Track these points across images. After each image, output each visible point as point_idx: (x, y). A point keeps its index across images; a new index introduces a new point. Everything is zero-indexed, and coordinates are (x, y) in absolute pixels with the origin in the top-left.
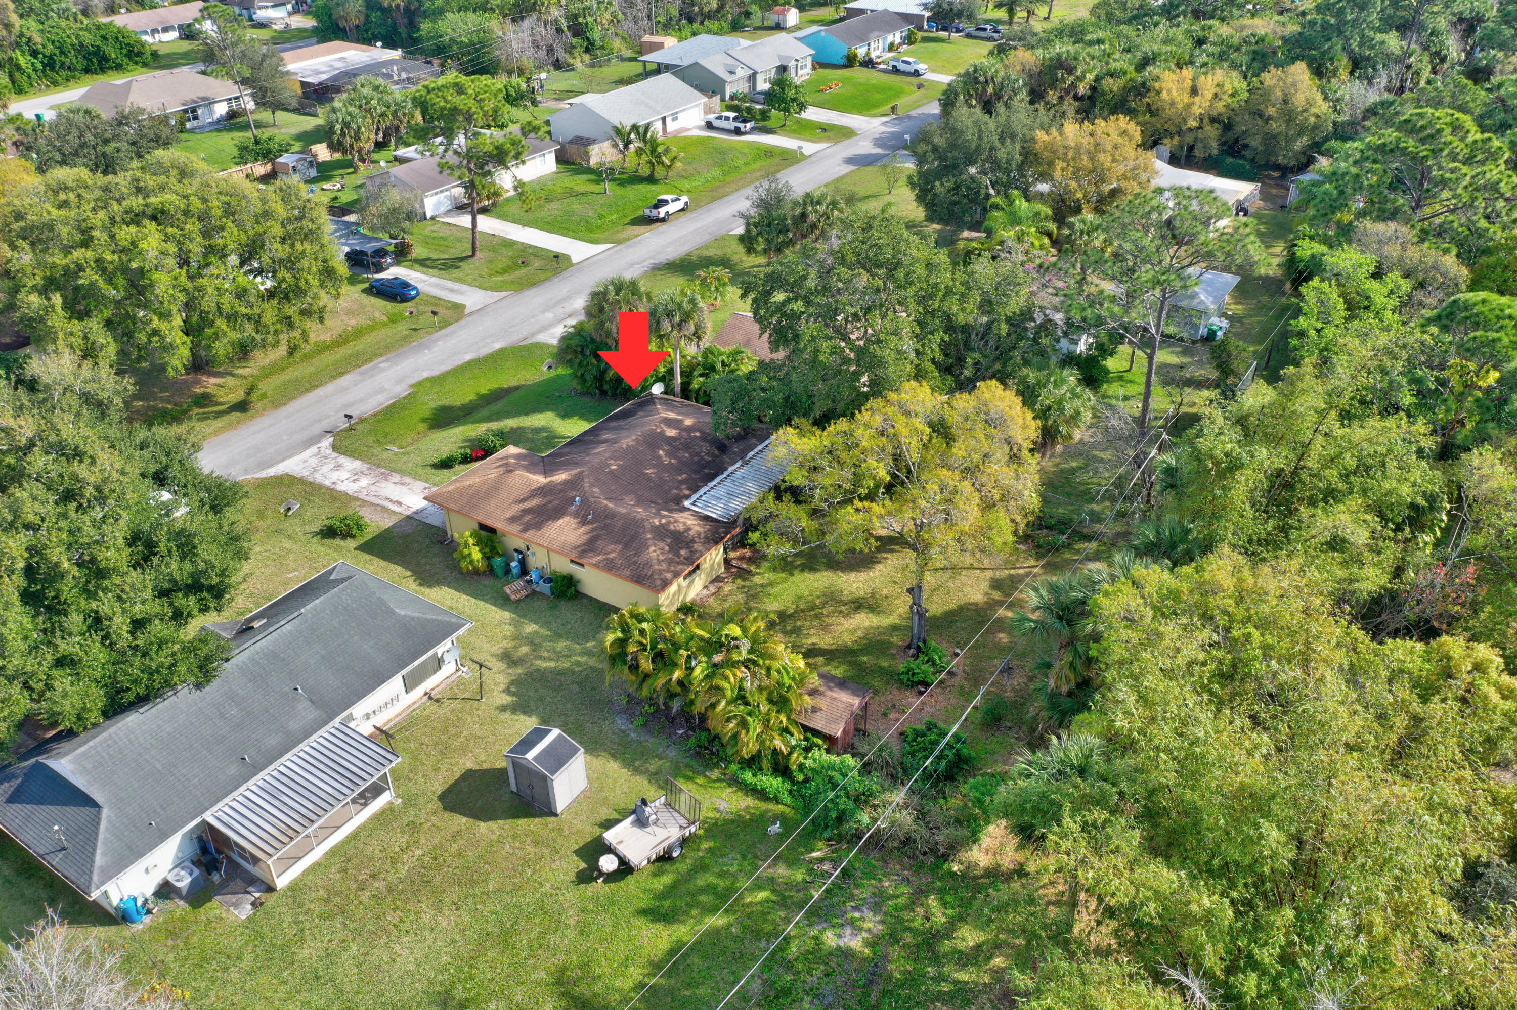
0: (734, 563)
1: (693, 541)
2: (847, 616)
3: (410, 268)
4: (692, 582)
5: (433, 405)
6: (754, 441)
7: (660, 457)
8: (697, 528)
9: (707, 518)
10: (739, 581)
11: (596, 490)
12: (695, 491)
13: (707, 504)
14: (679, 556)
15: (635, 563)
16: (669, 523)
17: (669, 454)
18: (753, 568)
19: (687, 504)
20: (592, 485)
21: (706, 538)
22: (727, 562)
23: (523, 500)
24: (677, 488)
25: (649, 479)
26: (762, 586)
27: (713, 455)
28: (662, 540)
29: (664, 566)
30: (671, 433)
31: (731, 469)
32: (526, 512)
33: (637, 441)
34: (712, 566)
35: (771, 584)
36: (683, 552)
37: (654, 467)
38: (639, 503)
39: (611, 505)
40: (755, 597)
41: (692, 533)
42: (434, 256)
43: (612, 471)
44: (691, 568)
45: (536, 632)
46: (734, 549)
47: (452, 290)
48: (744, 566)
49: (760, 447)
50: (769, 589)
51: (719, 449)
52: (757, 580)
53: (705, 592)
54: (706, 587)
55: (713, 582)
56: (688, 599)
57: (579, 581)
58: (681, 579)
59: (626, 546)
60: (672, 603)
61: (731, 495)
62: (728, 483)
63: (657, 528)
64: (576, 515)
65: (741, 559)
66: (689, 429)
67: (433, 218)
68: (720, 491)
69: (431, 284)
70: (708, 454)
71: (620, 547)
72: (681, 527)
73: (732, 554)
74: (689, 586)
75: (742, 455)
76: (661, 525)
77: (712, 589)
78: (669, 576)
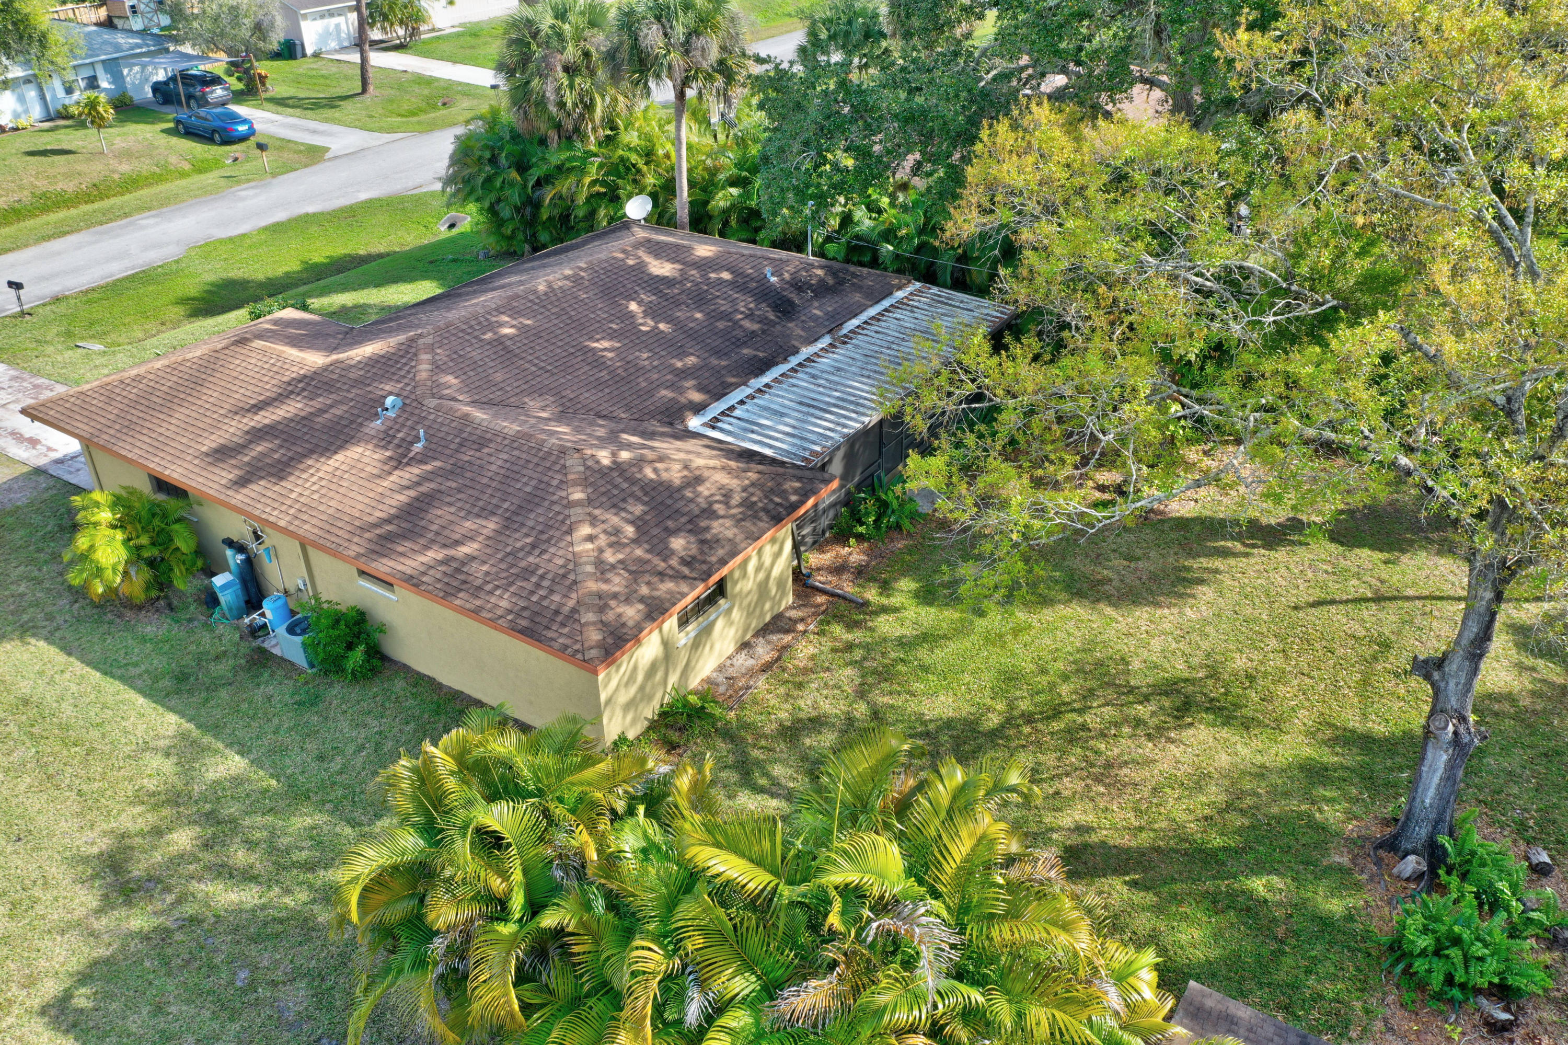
0: (819, 580)
1: (709, 513)
2: (1157, 734)
3: (259, 107)
4: (707, 630)
5: (211, 278)
6: (857, 297)
7: (632, 316)
8: (722, 478)
9: (748, 456)
10: (837, 629)
11: (450, 379)
12: (718, 397)
13: (750, 426)
14: (665, 553)
15: (529, 571)
16: (640, 462)
17: (651, 311)
18: (872, 595)
19: (694, 423)
20: (437, 368)
21: (747, 504)
22: (800, 577)
23: (257, 408)
24: (671, 386)
25: (596, 361)
26: (901, 643)
27: (763, 320)
28: (616, 507)
29: (617, 583)
30: (661, 268)
31: (806, 351)
32: (258, 434)
33: (576, 280)
34: (763, 587)
35: (928, 638)
36: (678, 543)
37: (612, 336)
38: (562, 416)
39: (479, 415)
40: (885, 674)
41: (704, 490)
42: (302, 95)
43: (500, 341)
44: (700, 590)
45: (238, 781)
46: (819, 545)
47: (314, 132)
48: (848, 588)
49: (872, 311)
50: (922, 653)
51: (776, 307)
52: (885, 625)
53: (743, 661)
54: (745, 646)
55: (764, 631)
56: (694, 682)
57: (382, 629)
58: (671, 623)
59: (510, 523)
60: (643, 695)
61: (810, 406)
62: (802, 380)
63: (604, 472)
64: (385, 439)
65: (838, 569)
66: (705, 265)
67: (316, 55)
68: (781, 398)
69: (284, 125)
70: (750, 316)
71: (491, 525)
72: (675, 474)
73: (814, 559)
74: (697, 644)
75: (833, 324)
76: (617, 466)
77: (764, 652)
78: (631, 613)
